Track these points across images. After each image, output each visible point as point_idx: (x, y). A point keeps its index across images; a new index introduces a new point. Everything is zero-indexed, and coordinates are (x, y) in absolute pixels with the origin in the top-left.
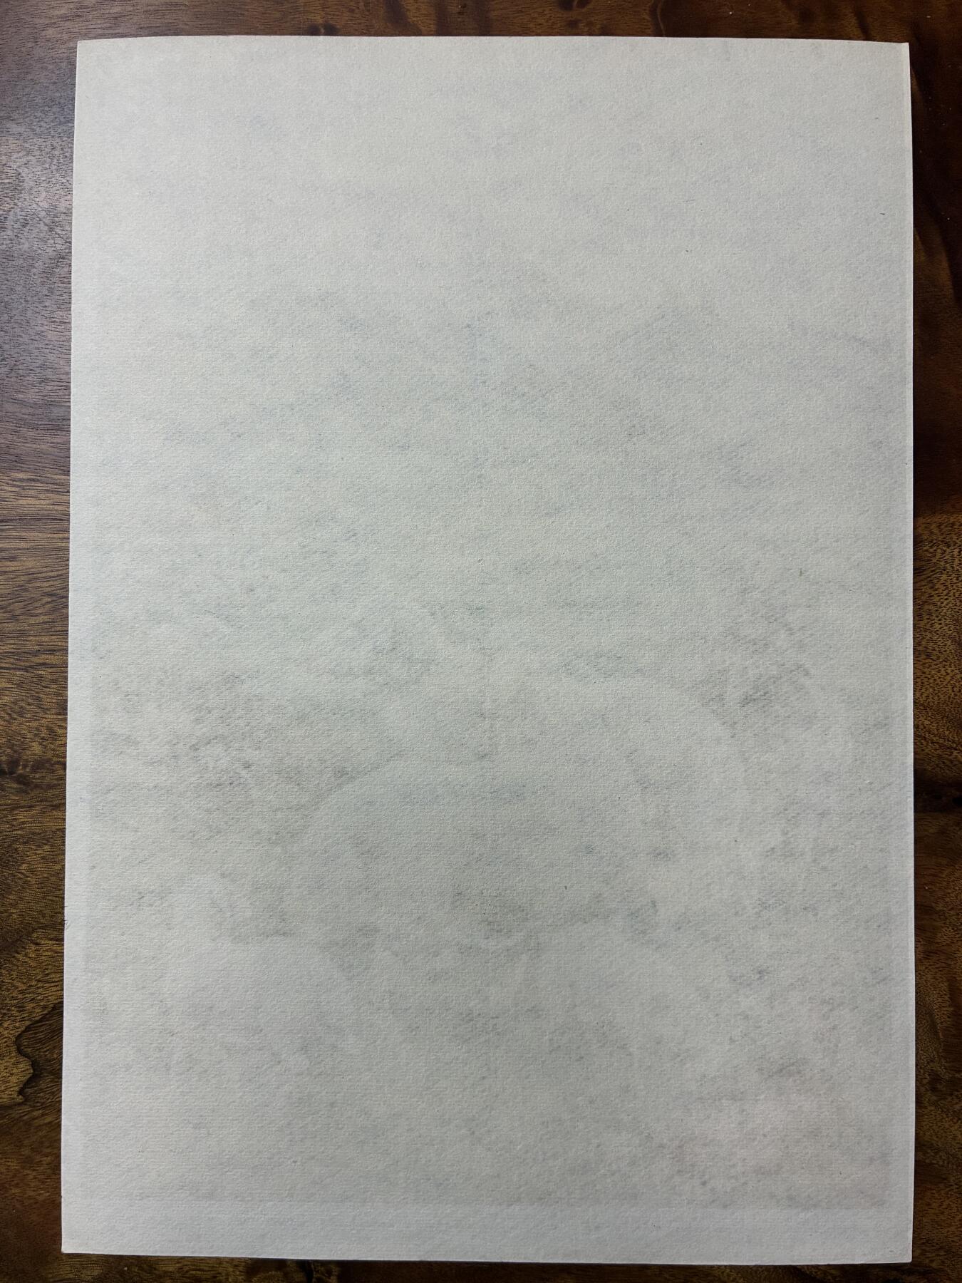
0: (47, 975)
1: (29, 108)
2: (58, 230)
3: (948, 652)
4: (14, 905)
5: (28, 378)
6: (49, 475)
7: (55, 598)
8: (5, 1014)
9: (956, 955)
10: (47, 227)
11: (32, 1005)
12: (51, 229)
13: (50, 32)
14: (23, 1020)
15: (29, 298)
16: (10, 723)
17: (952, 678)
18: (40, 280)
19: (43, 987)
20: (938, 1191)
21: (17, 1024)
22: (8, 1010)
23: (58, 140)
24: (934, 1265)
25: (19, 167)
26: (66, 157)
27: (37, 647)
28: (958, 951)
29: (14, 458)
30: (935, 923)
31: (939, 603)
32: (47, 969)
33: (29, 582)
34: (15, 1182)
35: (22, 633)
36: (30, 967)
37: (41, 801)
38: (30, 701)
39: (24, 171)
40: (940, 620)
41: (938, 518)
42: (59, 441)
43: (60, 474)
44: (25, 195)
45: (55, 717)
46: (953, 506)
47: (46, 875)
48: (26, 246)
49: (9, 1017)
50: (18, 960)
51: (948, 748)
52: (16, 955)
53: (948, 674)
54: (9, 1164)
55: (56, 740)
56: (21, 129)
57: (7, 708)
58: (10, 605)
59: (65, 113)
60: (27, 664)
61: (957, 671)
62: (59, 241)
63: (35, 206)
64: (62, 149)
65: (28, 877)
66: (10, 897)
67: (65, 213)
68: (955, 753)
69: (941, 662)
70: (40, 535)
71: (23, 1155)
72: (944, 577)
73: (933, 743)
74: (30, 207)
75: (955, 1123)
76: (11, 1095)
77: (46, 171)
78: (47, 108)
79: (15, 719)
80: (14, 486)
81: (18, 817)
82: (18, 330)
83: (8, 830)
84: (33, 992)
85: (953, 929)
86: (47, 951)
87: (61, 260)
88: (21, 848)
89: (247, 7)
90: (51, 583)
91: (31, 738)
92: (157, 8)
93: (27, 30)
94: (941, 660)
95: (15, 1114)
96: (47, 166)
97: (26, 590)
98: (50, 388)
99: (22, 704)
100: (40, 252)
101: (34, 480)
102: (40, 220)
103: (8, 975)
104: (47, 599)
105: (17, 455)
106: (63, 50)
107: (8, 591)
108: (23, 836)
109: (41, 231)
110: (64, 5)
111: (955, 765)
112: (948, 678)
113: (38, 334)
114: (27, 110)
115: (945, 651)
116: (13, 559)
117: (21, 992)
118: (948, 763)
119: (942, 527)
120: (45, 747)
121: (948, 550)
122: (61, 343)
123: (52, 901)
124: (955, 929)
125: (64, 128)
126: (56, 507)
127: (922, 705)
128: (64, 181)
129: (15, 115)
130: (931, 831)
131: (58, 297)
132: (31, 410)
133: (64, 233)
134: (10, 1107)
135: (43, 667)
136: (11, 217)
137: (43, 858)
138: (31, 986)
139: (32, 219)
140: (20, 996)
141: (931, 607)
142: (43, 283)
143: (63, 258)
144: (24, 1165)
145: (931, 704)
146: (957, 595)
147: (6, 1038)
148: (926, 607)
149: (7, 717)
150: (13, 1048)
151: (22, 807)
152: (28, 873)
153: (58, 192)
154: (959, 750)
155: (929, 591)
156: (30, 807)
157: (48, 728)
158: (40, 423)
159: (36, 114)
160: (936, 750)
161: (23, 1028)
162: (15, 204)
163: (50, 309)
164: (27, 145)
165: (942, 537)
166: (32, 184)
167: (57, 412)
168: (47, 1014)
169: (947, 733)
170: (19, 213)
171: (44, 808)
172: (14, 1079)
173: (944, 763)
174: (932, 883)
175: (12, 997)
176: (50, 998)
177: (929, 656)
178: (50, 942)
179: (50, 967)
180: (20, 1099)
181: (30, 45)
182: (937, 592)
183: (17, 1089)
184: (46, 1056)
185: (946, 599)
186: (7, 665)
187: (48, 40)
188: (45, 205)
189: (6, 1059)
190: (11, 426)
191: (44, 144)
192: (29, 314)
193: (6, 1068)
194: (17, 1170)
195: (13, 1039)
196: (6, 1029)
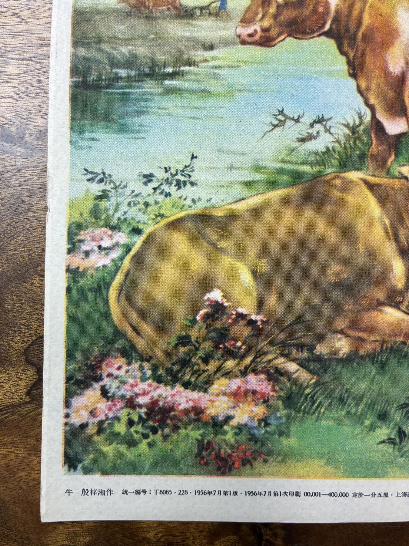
4: (22, 245)
8: (15, 331)
14: (30, 335)
16: (18, 101)
21: (26, 339)
22: (19, 328)
34: (22, 467)
36: (36, 293)
49: (19, 333)
50: (26, 288)
52: (24, 284)
54: (17, 452)
65: (33, 222)
66: (19, 238)
71: (30, 444)
76: (20, 395)
79: (22, 98)
81: (25, 175)
83: (18, 185)
84: (38, 314)
91: (35, 113)
95: (23, 411)
103: (18, 301)
117: (29, 313)
134: (19, 405)
138: (36, 309)
140: (28, 317)
144: (30, 452)
147: (16, 350)
150: (22, 358)
152: (33, 220)
161: (30, 342)
172: (23, 383)
175: (22, 318)
180: (27, 399)
183: (25, 391)
186: (16, 57)
189: (17, 367)
193: (16, 375)
194: (24, 457)
195: (23, 351)
196: (17, 343)
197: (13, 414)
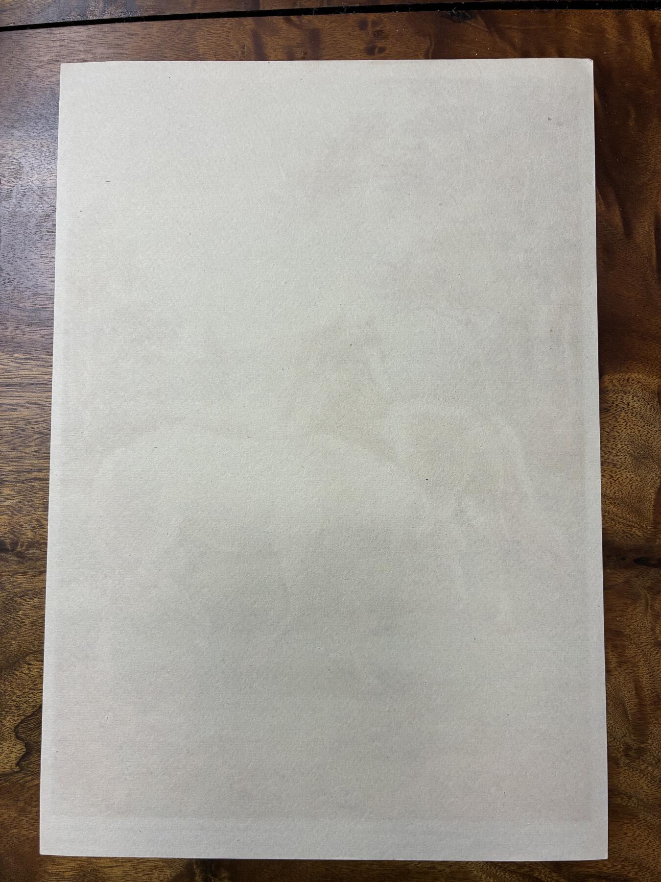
0: (36, 685)
1: (26, 120)
2: (45, 198)
3: (627, 462)
4: (14, 639)
5: (25, 293)
6: (39, 356)
7: (41, 435)
8: (7, 711)
9: (638, 664)
10: (38, 197)
11: (25, 705)
12: (41, 198)
13: (39, 71)
14: (19, 715)
15: (26, 242)
16: (12, 518)
17: (631, 480)
18: (33, 230)
19: (33, 693)
20: (632, 825)
21: (16, 718)
22: (10, 709)
23: (45, 141)
24: (631, 875)
25: (20, 158)
26: (50, 152)
27: (30, 467)
28: (640, 661)
29: (16, 345)
30: (624, 643)
31: (620, 431)
32: (36, 681)
33: (25, 425)
34: (14, 825)
35: (20, 458)
36: (25, 679)
37: (32, 569)
38: (26, 503)
39: (23, 161)
40: (621, 442)
41: (618, 376)
42: (45, 333)
43: (47, 355)
44: (24, 176)
45: (42, 513)
46: (628, 368)
47: (35, 618)
48: (25, 209)
49: (10, 713)
50: (16, 675)
51: (629, 526)
52: (15, 672)
53: (627, 477)
54: (11, 813)
55: (42, 528)
56: (21, 134)
57: (10, 508)
58: (13, 440)
59: (50, 124)
60: (24, 479)
61: (634, 476)
62: (46, 205)
63: (30, 183)
64: (48, 147)
65: (23, 619)
66: (11, 633)
67: (50, 188)
68: (634, 529)
69: (623, 470)
70: (33, 394)
71: (20, 807)
72: (623, 414)
73: (619, 522)
74: (27, 184)
75: (641, 778)
76: (11, 766)
77: (38, 161)
78: (37, 121)
79: (16, 515)
80: (17, 362)
81: (17, 580)
82: (19, 263)
83: (11, 588)
84: (26, 697)
85: (636, 647)
86: (36, 668)
87: (47, 217)
88: (19, 600)
89: (166, 55)
90: (40, 425)
91: (26, 527)
92: (108, 56)
93: (25, 70)
94: (623, 468)
95: (14, 778)
96: (38, 158)
97: (23, 430)
98: (39, 299)
99: (21, 505)
100: (34, 212)
101: (29, 359)
102: (34, 192)
103: (9, 686)
104: (37, 436)
105: (18, 343)
106: (48, 83)
107: (12, 431)
108: (20, 592)
109: (34, 200)
110: (48, 54)
111: (634, 538)
112: (628, 480)
113: (32, 265)
114: (25, 121)
115: (625, 462)
116: (15, 410)
117: (18, 697)
118: (629, 536)
119: (621, 381)
120: (36, 533)
121: (625, 397)
122: (47, 271)
123: (39, 635)
124: (638, 646)
125: (49, 133)
126: (43, 376)
127: (611, 498)
128: (49, 167)
129: (17, 125)
130: (619, 581)
131: (46, 241)
132: (27, 314)
133: (49, 200)
134: (11, 774)
135: (34, 480)
136: (15, 191)
137: (33, 607)
138: (24, 693)
139: (29, 192)
140: (18, 699)
141: (615, 433)
142: (36, 233)
143: (49, 216)
144: (20, 813)
145: (617, 497)
146: (632, 426)
147: (8, 728)
148: (612, 434)
149: (10, 513)
150: (13, 735)
151: (21, 573)
152: (23, 617)
153: (45, 174)
154: (637, 527)
155: (614, 423)
156: (25, 573)
157: (38, 521)
158: (33, 322)
159: (31, 124)
160: (621, 527)
161: (19, 721)
162: (18, 182)
163: (40, 249)
164: (25, 144)
165: (621, 388)
166: (28, 169)
167: (44, 315)
168: (35, 711)
169: (628, 516)
170: (20, 188)
171: (35, 573)
172: (13, 755)
173: (627, 536)
174: (621, 616)
175: (13, 700)
176: (37, 700)
177: (615, 466)
178: (38, 663)
179: (38, 679)
180: (17, 769)
181: (26, 79)
182: (619, 424)
183: (15, 762)
184: (34, 739)
185: (625, 428)
186: (11, 480)
187: (38, 77)
188: (38, 183)
189: (8, 742)
190: (14, 324)
191: (36, 143)
192: (27, 252)
193: (8, 748)
194: (15, 817)
195: (13, 728)
196: (8, 721)
197: (6, 781)
